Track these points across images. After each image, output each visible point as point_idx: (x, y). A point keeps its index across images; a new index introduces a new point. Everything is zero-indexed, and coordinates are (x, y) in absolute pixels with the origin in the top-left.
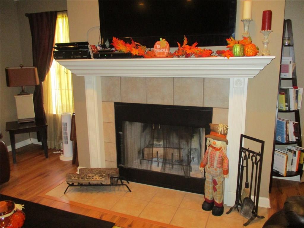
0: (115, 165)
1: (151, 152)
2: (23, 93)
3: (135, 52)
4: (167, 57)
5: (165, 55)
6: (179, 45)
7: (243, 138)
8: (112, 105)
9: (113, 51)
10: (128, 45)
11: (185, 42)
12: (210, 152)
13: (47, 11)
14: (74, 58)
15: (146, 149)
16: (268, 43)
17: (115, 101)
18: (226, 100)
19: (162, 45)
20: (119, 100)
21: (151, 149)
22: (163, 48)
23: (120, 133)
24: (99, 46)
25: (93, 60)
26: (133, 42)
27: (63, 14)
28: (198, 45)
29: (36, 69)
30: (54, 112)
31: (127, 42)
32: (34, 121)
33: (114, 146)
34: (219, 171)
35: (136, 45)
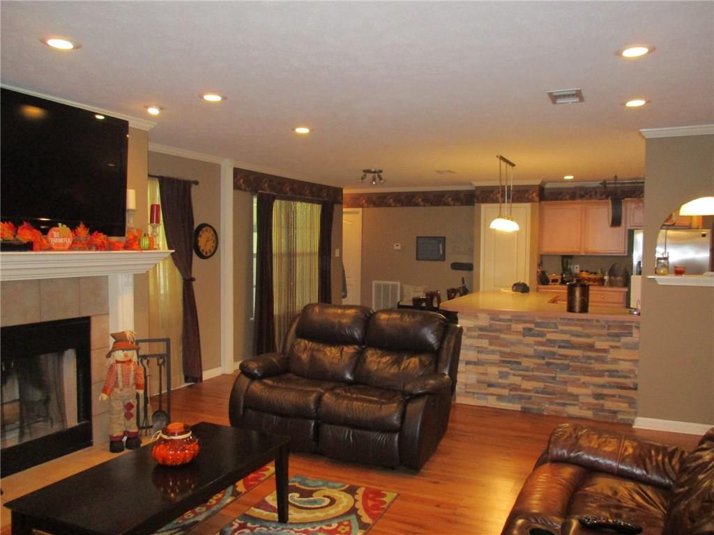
5: (67, 247)
19: (61, 233)
22: (64, 237)
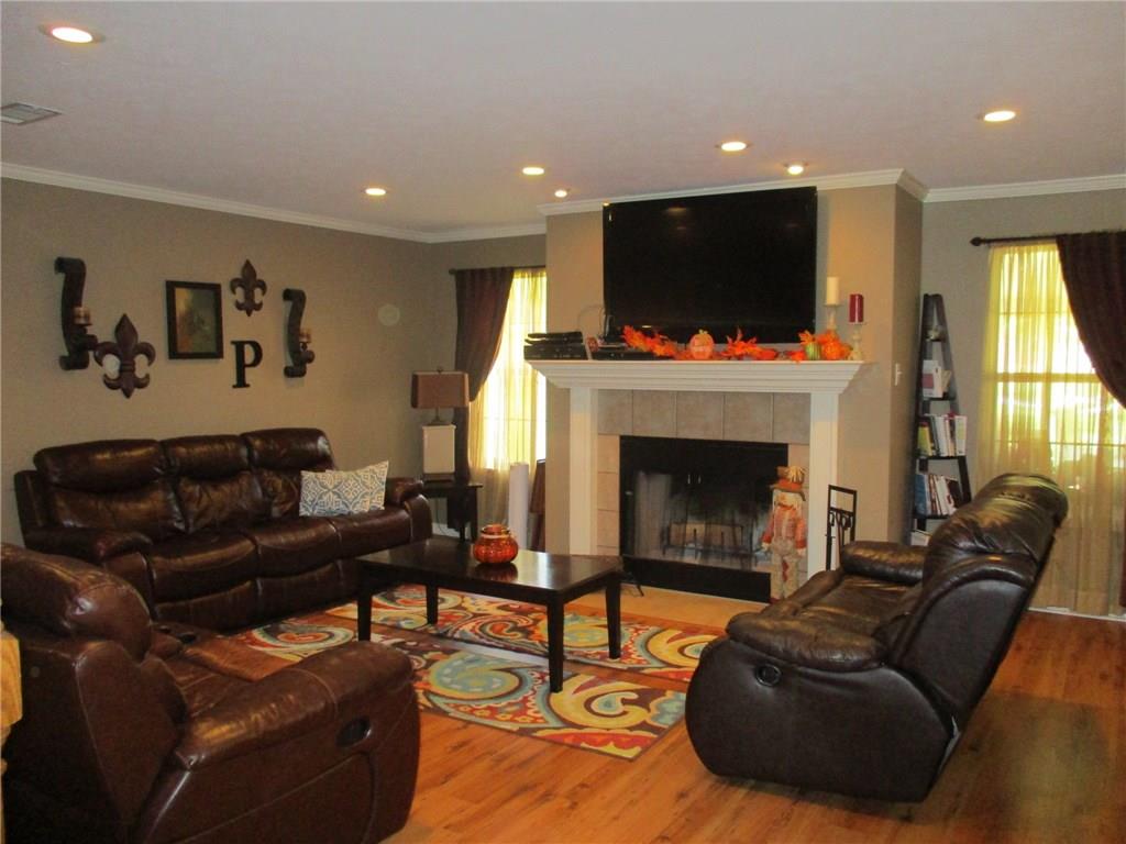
0: (615, 552)
1: (682, 532)
2: (437, 422)
3: (659, 350)
4: (711, 358)
5: (707, 355)
6: (729, 340)
7: (833, 492)
8: (616, 441)
9: (623, 348)
10: (649, 339)
11: (739, 336)
12: (777, 512)
13: (493, 265)
14: (558, 359)
15: (674, 527)
16: (859, 341)
17: (622, 434)
18: (806, 431)
19: (702, 341)
20: (628, 432)
21: (682, 526)
22: (703, 345)
23: (628, 493)
24: (600, 338)
25: (590, 361)
26: (656, 335)
27: (523, 272)
28: (758, 342)
29: (467, 376)
30: (490, 465)
31: (648, 334)
32: (453, 478)
33: (615, 517)
34: (790, 543)
35: (663, 340)
